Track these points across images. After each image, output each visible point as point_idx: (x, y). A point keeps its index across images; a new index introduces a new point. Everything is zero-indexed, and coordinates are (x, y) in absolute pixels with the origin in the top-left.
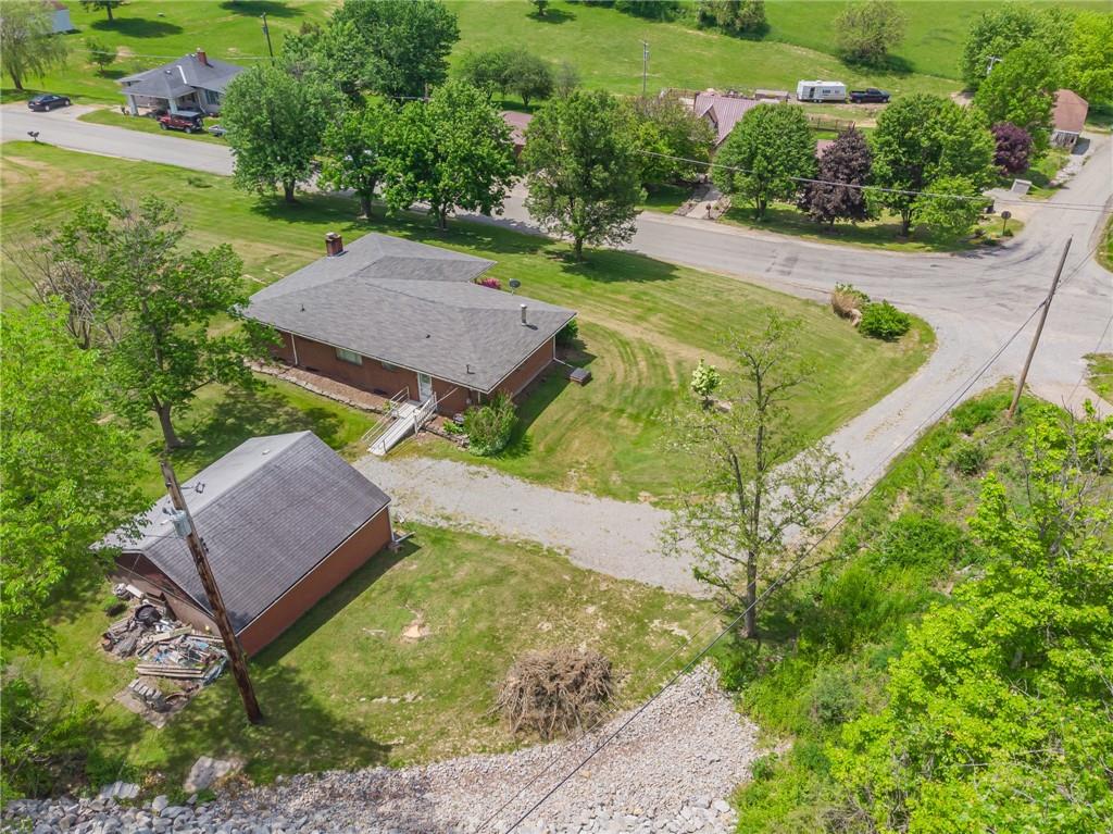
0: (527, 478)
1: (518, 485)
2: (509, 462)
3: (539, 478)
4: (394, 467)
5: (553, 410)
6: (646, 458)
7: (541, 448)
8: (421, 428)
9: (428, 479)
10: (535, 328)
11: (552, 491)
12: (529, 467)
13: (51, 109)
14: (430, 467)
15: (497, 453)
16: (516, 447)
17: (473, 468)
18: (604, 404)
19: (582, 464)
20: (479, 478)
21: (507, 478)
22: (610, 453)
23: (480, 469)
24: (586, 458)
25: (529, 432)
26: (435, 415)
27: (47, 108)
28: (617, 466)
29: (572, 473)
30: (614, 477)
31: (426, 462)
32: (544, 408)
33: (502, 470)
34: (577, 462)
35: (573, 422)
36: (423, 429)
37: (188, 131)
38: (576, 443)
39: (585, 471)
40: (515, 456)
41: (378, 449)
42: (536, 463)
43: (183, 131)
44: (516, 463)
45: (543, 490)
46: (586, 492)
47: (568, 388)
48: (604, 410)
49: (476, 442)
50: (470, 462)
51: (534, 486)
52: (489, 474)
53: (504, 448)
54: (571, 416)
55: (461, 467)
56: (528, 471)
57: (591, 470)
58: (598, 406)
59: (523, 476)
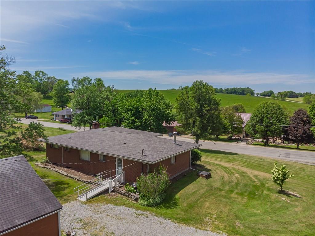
0: (176, 219)
1: (169, 224)
2: (163, 211)
3: (185, 221)
4: (89, 207)
5: (191, 188)
6: (255, 215)
7: (185, 204)
8: (113, 191)
9: (108, 215)
10: (181, 146)
11: (194, 229)
12: (177, 214)
13: (31, 119)
14: (111, 209)
15: (156, 205)
16: (168, 203)
17: (140, 212)
18: (221, 188)
19: (213, 215)
20: (142, 218)
21: (162, 219)
22: (230, 210)
23: (144, 213)
24: (216, 212)
25: (177, 196)
26: (122, 185)
27: (30, 118)
28: (238, 218)
29: (207, 219)
30: (237, 224)
31: (110, 206)
32: (186, 186)
33: (159, 215)
34: (210, 213)
35: (204, 194)
36: (114, 191)
37: (68, 123)
38: (207, 204)
39: (215, 218)
40: (168, 208)
41: (83, 198)
42: (183, 213)
43: (66, 123)
44: (169, 211)
45: (187, 228)
46: (219, 231)
47: (199, 179)
48: (221, 190)
49: (143, 197)
50: (138, 209)
51: (181, 225)
52: (149, 215)
53: (161, 203)
54: (202, 191)
55: (131, 211)
56: (176, 216)
57: (219, 218)
58: (217, 188)
59: (173, 219)
